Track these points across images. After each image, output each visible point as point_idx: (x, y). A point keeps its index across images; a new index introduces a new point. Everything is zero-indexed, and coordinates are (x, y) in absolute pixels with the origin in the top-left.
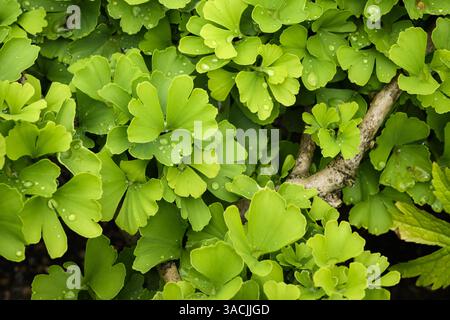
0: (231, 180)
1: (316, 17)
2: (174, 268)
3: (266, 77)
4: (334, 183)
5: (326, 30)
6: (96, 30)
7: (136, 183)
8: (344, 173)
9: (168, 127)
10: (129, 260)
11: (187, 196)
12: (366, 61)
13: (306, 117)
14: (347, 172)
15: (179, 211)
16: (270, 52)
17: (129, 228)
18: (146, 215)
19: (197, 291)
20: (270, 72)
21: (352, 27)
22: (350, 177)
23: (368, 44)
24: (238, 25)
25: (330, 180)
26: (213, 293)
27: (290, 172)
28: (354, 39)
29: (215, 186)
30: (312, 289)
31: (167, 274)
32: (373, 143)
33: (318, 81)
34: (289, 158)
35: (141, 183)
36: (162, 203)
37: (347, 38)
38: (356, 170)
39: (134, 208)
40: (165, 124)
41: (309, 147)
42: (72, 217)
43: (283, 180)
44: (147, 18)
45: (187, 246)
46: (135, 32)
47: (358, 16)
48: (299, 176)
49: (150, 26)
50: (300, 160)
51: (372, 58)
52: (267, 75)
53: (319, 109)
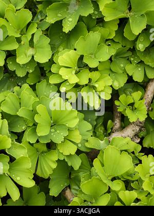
0: (87, 141)
1: (113, 54)
2: (68, 189)
3: (94, 88)
4: (135, 131)
5: (118, 57)
6: (3, 77)
7: (42, 152)
8: (139, 126)
9: (53, 123)
10: (47, 191)
11: (69, 154)
12: (140, 69)
13: (117, 103)
14: (141, 125)
15: (67, 163)
16: (95, 75)
17: (44, 176)
18: (52, 168)
19: (85, 201)
20: (96, 85)
21: (130, 54)
22: (143, 127)
23: (139, 61)
24: (76, 65)
25: (133, 131)
26: (94, 201)
27: (112, 129)
28: (132, 59)
29: (80, 145)
30: (140, 190)
31: (67, 194)
32: (150, 108)
33: (119, 84)
34: (110, 122)
35: (45, 152)
36: (58, 161)
37: (128, 59)
38: (145, 123)
39: (45, 165)
40: (52, 122)
41: (119, 115)
42: (18, 178)
43: (110, 134)
44: (28, 67)
45: (72, 177)
46: (24, 76)
47: (132, 48)
48: (117, 130)
49: (31, 71)
50: (116, 122)
51: (142, 67)
52: (95, 87)
53: (122, 97)
